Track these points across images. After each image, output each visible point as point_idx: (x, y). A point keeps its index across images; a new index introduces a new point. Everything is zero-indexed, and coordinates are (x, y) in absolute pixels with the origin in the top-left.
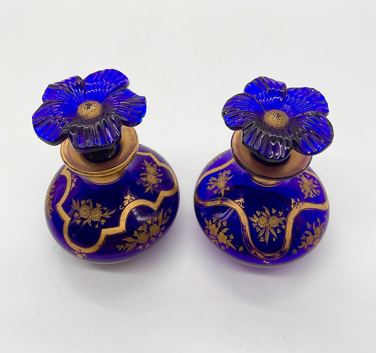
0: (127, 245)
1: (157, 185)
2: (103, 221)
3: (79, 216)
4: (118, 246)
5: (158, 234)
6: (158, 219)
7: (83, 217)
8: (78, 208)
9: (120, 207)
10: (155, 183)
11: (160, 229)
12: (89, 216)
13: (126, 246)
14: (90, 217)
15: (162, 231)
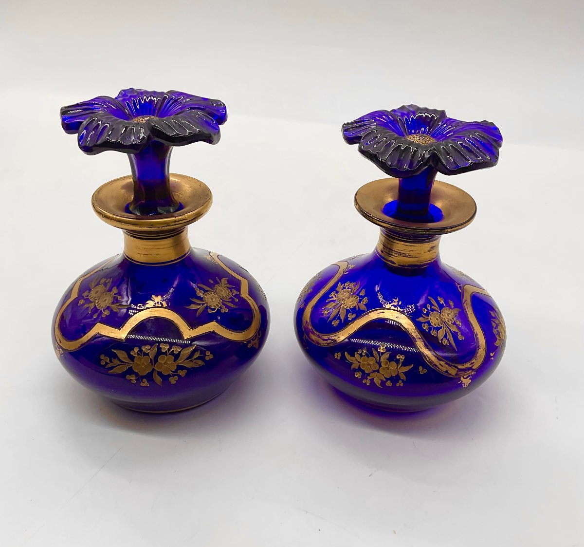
0: (116, 362)
1: (213, 312)
2: (106, 313)
3: (88, 296)
4: (102, 357)
5: (169, 376)
6: (180, 352)
7: (90, 298)
8: (93, 287)
9: (139, 305)
10: (213, 307)
11: (176, 371)
12: (96, 300)
13: (112, 362)
15: (179, 376)
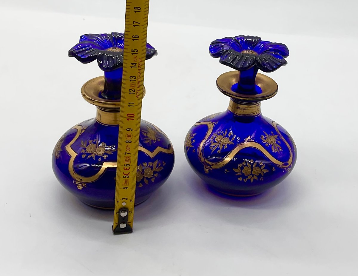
2: (105, 157)
3: (86, 152)
5: (151, 178)
6: (152, 165)
7: (88, 152)
8: (85, 146)
10: (154, 140)
11: (153, 175)
14: (95, 153)
15: (155, 177)
